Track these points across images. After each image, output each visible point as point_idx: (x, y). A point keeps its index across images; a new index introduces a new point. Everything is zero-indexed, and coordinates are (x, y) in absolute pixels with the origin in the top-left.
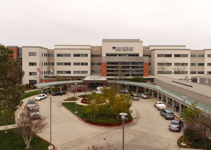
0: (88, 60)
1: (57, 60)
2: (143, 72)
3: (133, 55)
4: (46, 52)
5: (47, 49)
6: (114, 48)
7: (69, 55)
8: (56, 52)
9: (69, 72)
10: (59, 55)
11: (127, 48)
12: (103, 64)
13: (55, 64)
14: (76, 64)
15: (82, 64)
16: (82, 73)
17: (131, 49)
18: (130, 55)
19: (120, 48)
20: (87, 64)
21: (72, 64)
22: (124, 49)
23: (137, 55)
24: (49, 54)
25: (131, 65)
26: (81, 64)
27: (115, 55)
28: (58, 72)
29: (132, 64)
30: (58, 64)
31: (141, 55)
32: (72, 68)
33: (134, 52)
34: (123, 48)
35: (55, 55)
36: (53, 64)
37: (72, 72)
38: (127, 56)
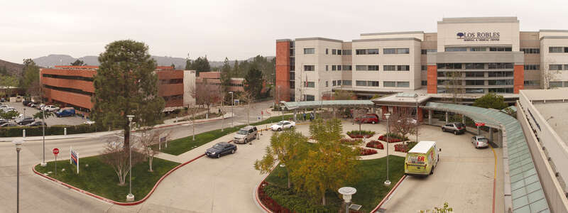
0: (410, 60)
1: (357, 60)
2: (512, 84)
3: (501, 49)
4: (338, 47)
5: (342, 42)
6: (460, 35)
7: (375, 52)
8: (355, 47)
9: (376, 84)
10: (358, 52)
11: (487, 34)
12: (431, 68)
13: (354, 68)
14: (387, 68)
15: (400, 68)
16: (398, 86)
17: (496, 37)
18: (492, 49)
19: (473, 34)
20: (407, 68)
21: (381, 68)
22: (483, 37)
23: (509, 49)
24: (344, 52)
25: (486, 69)
26: (396, 68)
27: (464, 49)
28: (358, 83)
29: (489, 68)
30: (359, 68)
31: (516, 49)
32: (381, 76)
33: (503, 42)
34: (479, 34)
35: (354, 52)
36: (350, 68)
37: (381, 84)
38: (488, 50)
